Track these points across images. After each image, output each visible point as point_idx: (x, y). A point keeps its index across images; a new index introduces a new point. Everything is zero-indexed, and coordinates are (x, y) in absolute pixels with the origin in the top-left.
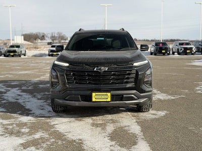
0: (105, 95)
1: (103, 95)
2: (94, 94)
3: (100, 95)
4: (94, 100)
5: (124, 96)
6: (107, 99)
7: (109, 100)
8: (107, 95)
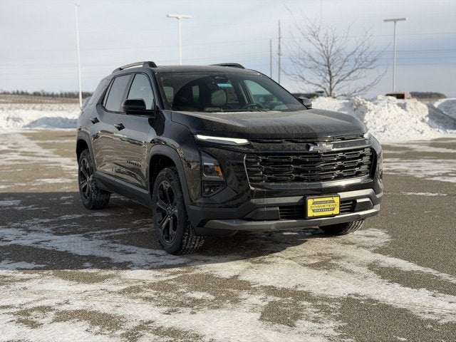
0: (331, 202)
1: (326, 202)
2: (310, 202)
3: (321, 202)
4: (310, 214)
5: (358, 201)
6: (333, 209)
7: (337, 211)
8: (333, 202)
